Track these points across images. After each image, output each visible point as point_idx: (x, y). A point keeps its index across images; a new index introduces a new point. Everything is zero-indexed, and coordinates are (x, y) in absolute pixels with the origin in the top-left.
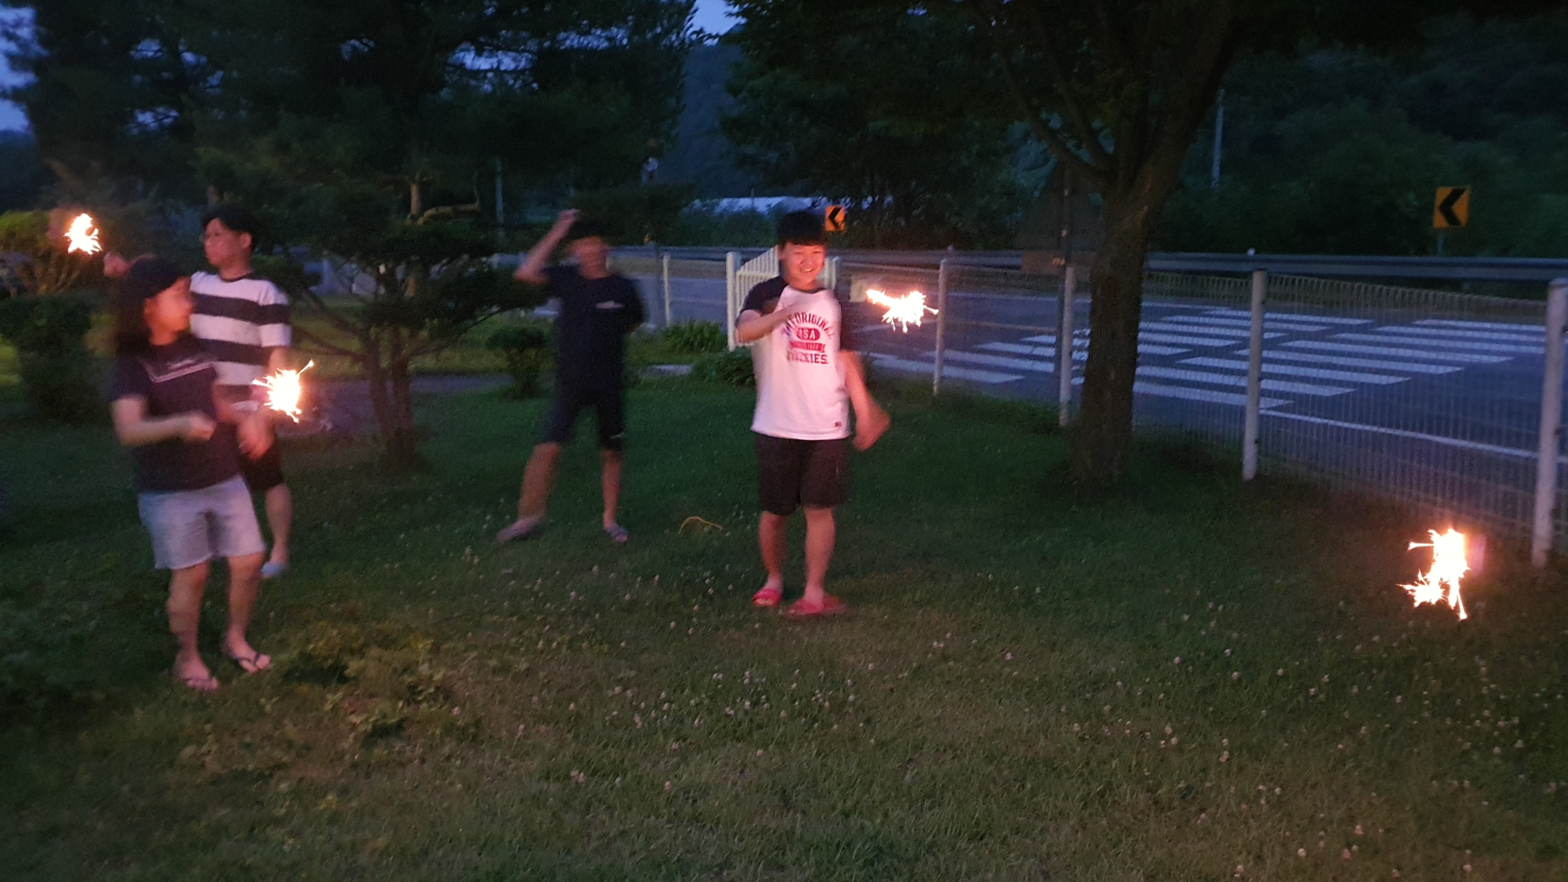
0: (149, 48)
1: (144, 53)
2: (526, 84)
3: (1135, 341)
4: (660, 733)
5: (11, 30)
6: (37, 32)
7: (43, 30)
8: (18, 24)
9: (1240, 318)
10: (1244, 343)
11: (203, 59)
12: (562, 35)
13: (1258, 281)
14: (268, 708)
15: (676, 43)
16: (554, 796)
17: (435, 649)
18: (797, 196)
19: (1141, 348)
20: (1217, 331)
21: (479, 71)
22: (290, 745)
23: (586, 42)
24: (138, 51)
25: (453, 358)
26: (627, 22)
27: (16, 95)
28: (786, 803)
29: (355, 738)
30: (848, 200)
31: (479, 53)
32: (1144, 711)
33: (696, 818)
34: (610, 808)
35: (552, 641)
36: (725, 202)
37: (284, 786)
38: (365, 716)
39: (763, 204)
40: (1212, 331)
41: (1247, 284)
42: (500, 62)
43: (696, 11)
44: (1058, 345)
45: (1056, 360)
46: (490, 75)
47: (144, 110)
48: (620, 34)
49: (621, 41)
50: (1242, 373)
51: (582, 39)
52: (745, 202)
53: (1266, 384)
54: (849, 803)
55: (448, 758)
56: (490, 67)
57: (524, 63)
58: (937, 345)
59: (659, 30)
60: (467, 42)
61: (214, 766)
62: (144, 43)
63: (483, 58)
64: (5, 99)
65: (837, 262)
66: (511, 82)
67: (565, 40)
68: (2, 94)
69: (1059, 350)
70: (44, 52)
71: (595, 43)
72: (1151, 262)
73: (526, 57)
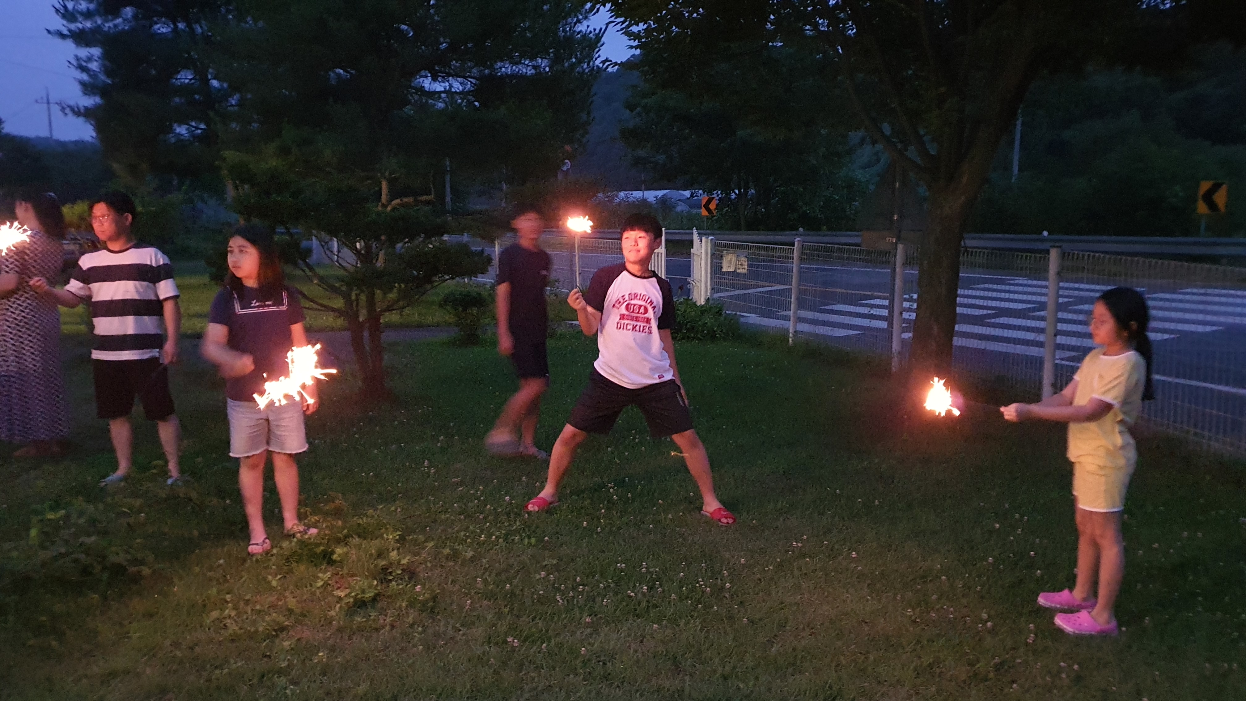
0: (185, 77)
1: (183, 80)
2: (470, 103)
3: (954, 305)
4: (576, 609)
5: (84, 64)
6: (104, 66)
7: (107, 63)
8: (90, 59)
9: (1039, 287)
10: (1042, 306)
11: (225, 85)
12: (499, 64)
13: (1054, 255)
14: (274, 583)
15: (587, 71)
16: (494, 658)
17: (402, 540)
18: (678, 189)
19: (959, 310)
20: (1020, 297)
21: (435, 92)
22: (291, 611)
23: (517, 70)
24: (177, 79)
25: (413, 314)
26: (549, 54)
27: (87, 113)
28: (677, 667)
29: (341, 607)
30: (719, 192)
31: (435, 79)
32: (964, 601)
33: (606, 677)
34: (538, 668)
35: (492, 535)
36: (622, 194)
37: (286, 644)
38: (348, 591)
39: (651, 196)
40: (1016, 296)
41: (1045, 258)
42: (451, 86)
43: (603, 44)
44: (891, 308)
45: (889, 319)
46: (443, 95)
47: (181, 123)
48: (543, 63)
49: (544, 69)
50: (1042, 331)
51: (514, 67)
52: (637, 194)
53: (1060, 339)
54: (727, 668)
55: (412, 626)
56: (443, 89)
57: (469, 86)
58: (792, 306)
59: (574, 60)
60: (425, 70)
61: (233, 627)
62: (182, 73)
63: (438, 83)
64: (79, 116)
65: (712, 239)
66: (459, 101)
67: (501, 68)
68: (77, 112)
69: (891, 312)
70: (109, 81)
71: (524, 70)
72: (967, 241)
73: (470, 81)
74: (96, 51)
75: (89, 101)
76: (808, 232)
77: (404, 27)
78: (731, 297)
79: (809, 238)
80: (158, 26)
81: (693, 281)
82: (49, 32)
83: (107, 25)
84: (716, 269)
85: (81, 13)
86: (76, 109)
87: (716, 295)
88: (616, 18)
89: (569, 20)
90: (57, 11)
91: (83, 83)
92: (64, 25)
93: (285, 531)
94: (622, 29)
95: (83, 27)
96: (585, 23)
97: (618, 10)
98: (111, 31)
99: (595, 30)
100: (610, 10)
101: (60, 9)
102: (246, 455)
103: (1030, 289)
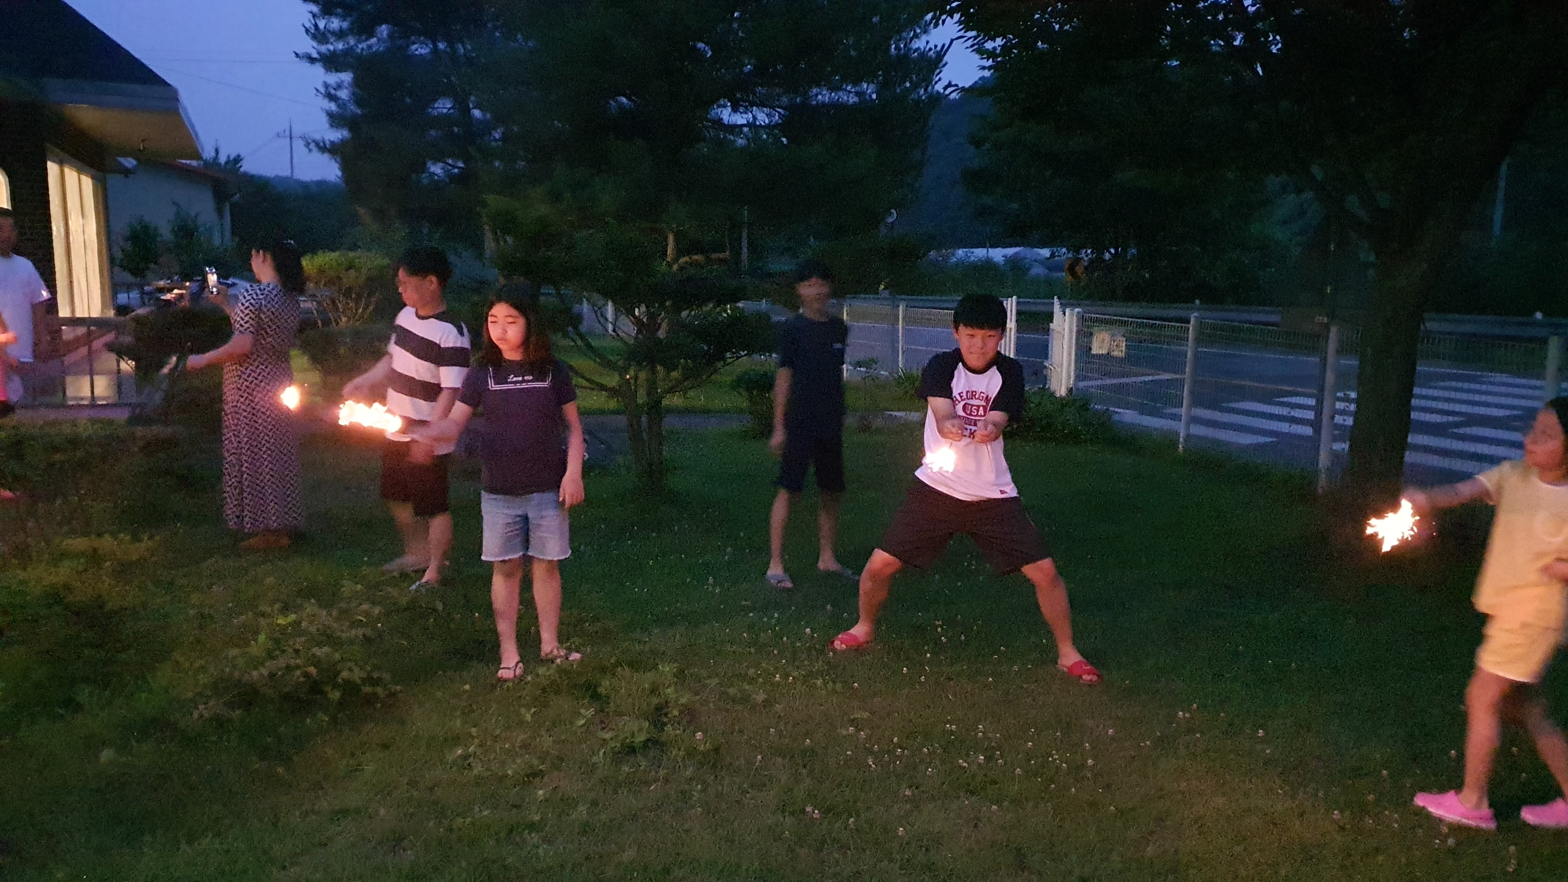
0: (444, 106)
1: (440, 110)
2: (777, 139)
3: (1408, 408)
4: (893, 778)
5: (333, 92)
6: (354, 94)
7: (358, 91)
8: (339, 86)
11: (489, 116)
12: (814, 90)
13: (1554, 344)
14: (528, 717)
15: (924, 98)
16: (789, 831)
17: (680, 674)
18: (1034, 247)
19: (1414, 415)
20: (1502, 400)
21: (735, 126)
22: (546, 753)
23: (837, 97)
24: (434, 108)
25: (699, 398)
26: (877, 77)
27: (331, 149)
28: (1021, 863)
29: (605, 752)
30: (1089, 251)
31: (735, 110)
33: (929, 868)
34: (844, 848)
35: (788, 676)
36: (960, 252)
37: (540, 793)
38: (614, 733)
39: (998, 254)
40: (1496, 400)
41: (1540, 349)
42: (755, 118)
43: (946, 64)
44: (1318, 408)
45: (1316, 424)
46: (746, 129)
47: (436, 160)
48: (869, 89)
49: (870, 96)
51: (833, 94)
52: (980, 253)
54: (1086, 869)
55: (690, 782)
56: (745, 122)
57: (777, 117)
58: (1185, 402)
59: (908, 85)
60: (724, 98)
61: (478, 769)
62: (440, 101)
63: (739, 114)
64: (323, 152)
65: (1078, 313)
66: (765, 136)
67: (817, 95)
68: (322, 148)
69: (1319, 414)
70: (359, 111)
71: (845, 98)
72: (1427, 324)
73: (779, 113)
74: (346, 77)
75: (335, 135)
76: (1206, 306)
77: (701, 45)
78: (1099, 387)
79: (1209, 314)
80: (416, 46)
81: (1052, 365)
82: (297, 55)
83: (360, 46)
84: (1083, 351)
85: (333, 33)
86: (322, 144)
87: (1081, 384)
88: (965, 32)
89: (904, 34)
90: (307, 31)
91: (330, 115)
92: (314, 48)
93: (543, 654)
94: (972, 46)
95: (334, 49)
96: (924, 38)
97: (967, 24)
98: (364, 53)
99: (936, 46)
100: (960, 22)
101: (310, 27)
102: (501, 559)
103: (1517, 391)
